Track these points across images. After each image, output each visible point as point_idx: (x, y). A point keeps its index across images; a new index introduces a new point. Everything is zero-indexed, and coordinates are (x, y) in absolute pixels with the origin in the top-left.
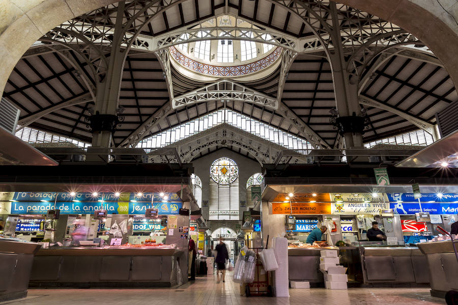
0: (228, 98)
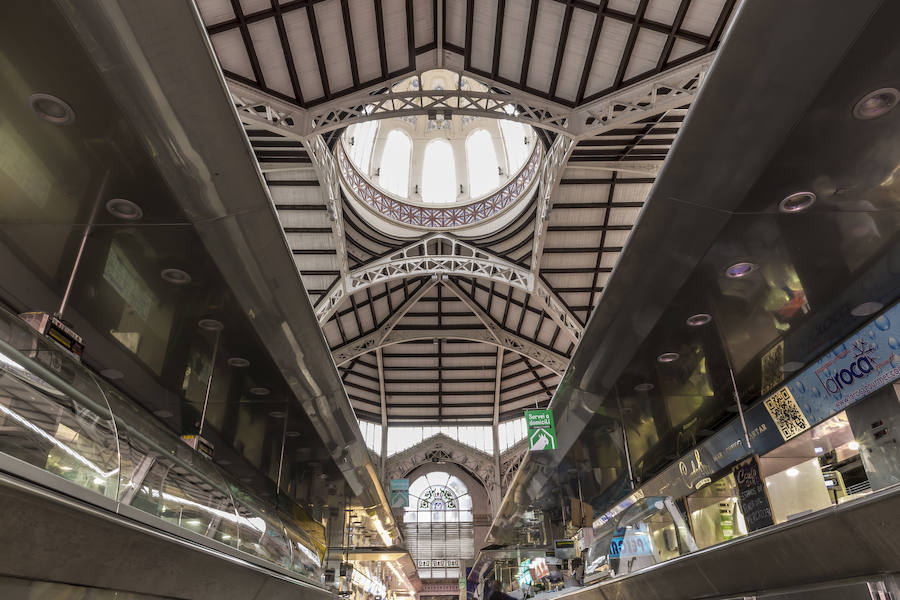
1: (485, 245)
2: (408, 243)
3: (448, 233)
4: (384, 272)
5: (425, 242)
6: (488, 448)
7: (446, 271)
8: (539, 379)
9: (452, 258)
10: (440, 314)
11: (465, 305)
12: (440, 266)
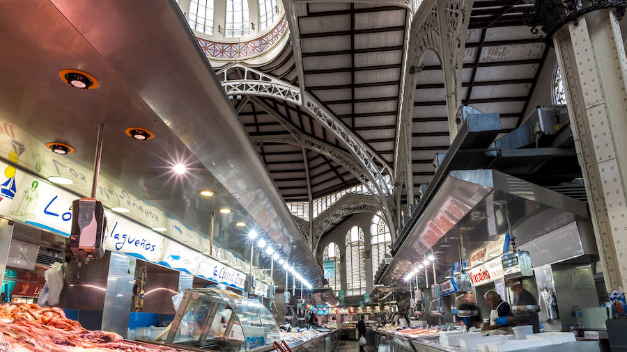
0: (240, 91)
3: (242, 63)
8: (339, 176)
11: (271, 117)
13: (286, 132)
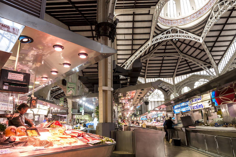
1: (188, 30)
2: (166, 30)
4: (160, 38)
5: (170, 30)
6: (172, 83)
7: (177, 37)
9: (178, 34)
10: (165, 49)
12: (175, 36)
13: (177, 52)
